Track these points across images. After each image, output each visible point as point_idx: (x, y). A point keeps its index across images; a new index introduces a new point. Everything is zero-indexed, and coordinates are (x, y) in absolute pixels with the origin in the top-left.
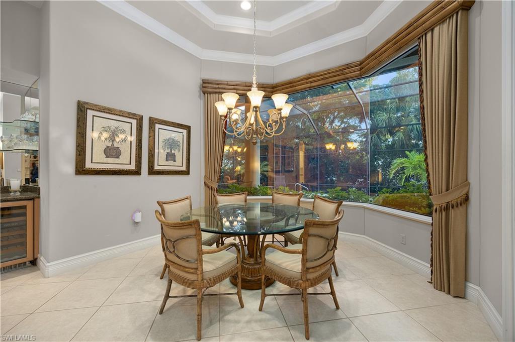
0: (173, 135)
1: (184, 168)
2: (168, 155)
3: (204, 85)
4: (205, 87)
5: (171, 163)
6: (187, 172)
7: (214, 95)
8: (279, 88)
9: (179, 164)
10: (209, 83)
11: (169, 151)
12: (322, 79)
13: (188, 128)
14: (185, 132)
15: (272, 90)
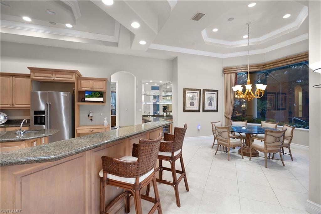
0: (211, 95)
1: (215, 109)
2: (209, 103)
3: (225, 70)
4: (225, 71)
5: (210, 107)
6: (217, 111)
7: (230, 74)
8: (267, 66)
9: (214, 107)
10: (227, 69)
11: (210, 102)
12: (295, 60)
13: (217, 91)
14: (216, 93)
15: (263, 67)
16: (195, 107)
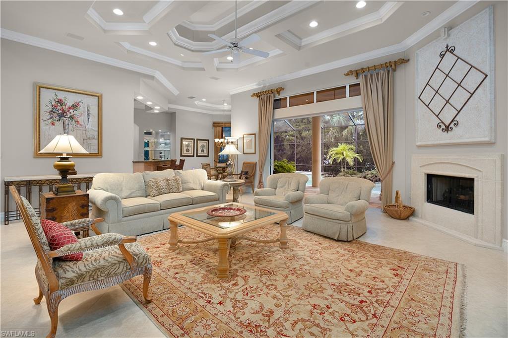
0: (203, 143)
5: (203, 153)
6: (208, 156)
7: (217, 128)
9: (205, 153)
10: (216, 124)
11: (202, 149)
13: (208, 140)
14: (207, 142)
16: (191, 153)
